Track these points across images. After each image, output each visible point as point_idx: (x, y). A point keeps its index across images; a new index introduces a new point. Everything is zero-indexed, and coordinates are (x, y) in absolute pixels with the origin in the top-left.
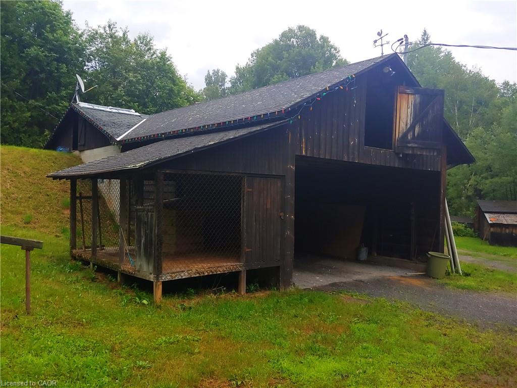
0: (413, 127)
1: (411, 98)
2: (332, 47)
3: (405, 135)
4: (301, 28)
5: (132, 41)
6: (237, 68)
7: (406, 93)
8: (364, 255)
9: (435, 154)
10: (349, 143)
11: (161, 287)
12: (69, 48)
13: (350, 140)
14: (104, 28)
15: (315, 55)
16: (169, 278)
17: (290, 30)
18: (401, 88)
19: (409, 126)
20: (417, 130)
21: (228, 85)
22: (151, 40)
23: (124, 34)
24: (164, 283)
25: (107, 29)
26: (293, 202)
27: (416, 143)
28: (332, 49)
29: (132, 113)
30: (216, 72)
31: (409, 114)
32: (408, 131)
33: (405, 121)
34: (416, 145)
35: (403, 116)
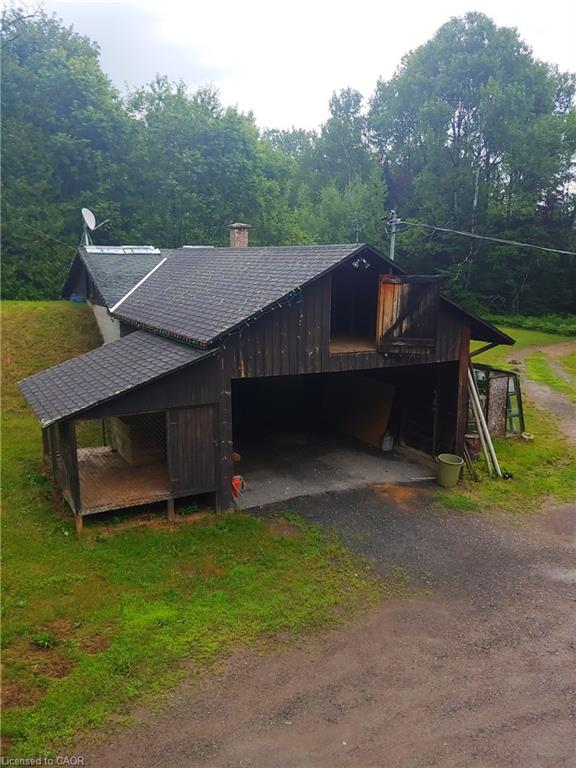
0: (399, 322)
1: (398, 289)
2: (520, 45)
3: (390, 331)
4: (471, 17)
5: (190, 98)
6: (379, 83)
7: (391, 283)
8: (387, 445)
9: (428, 352)
10: (306, 354)
11: (81, 520)
12: (104, 128)
13: (308, 351)
14: (152, 86)
15: (489, 65)
16: (88, 512)
17: (455, 21)
18: (385, 277)
19: (394, 321)
20: (405, 325)
21: (364, 110)
22: (215, 94)
23: (179, 90)
24: (84, 517)
25: (156, 85)
26: (231, 428)
27: (403, 341)
28: (521, 50)
29: (150, 252)
30: (346, 93)
31: (395, 308)
32: (394, 327)
33: (389, 316)
34: (403, 344)
35: (388, 311)
